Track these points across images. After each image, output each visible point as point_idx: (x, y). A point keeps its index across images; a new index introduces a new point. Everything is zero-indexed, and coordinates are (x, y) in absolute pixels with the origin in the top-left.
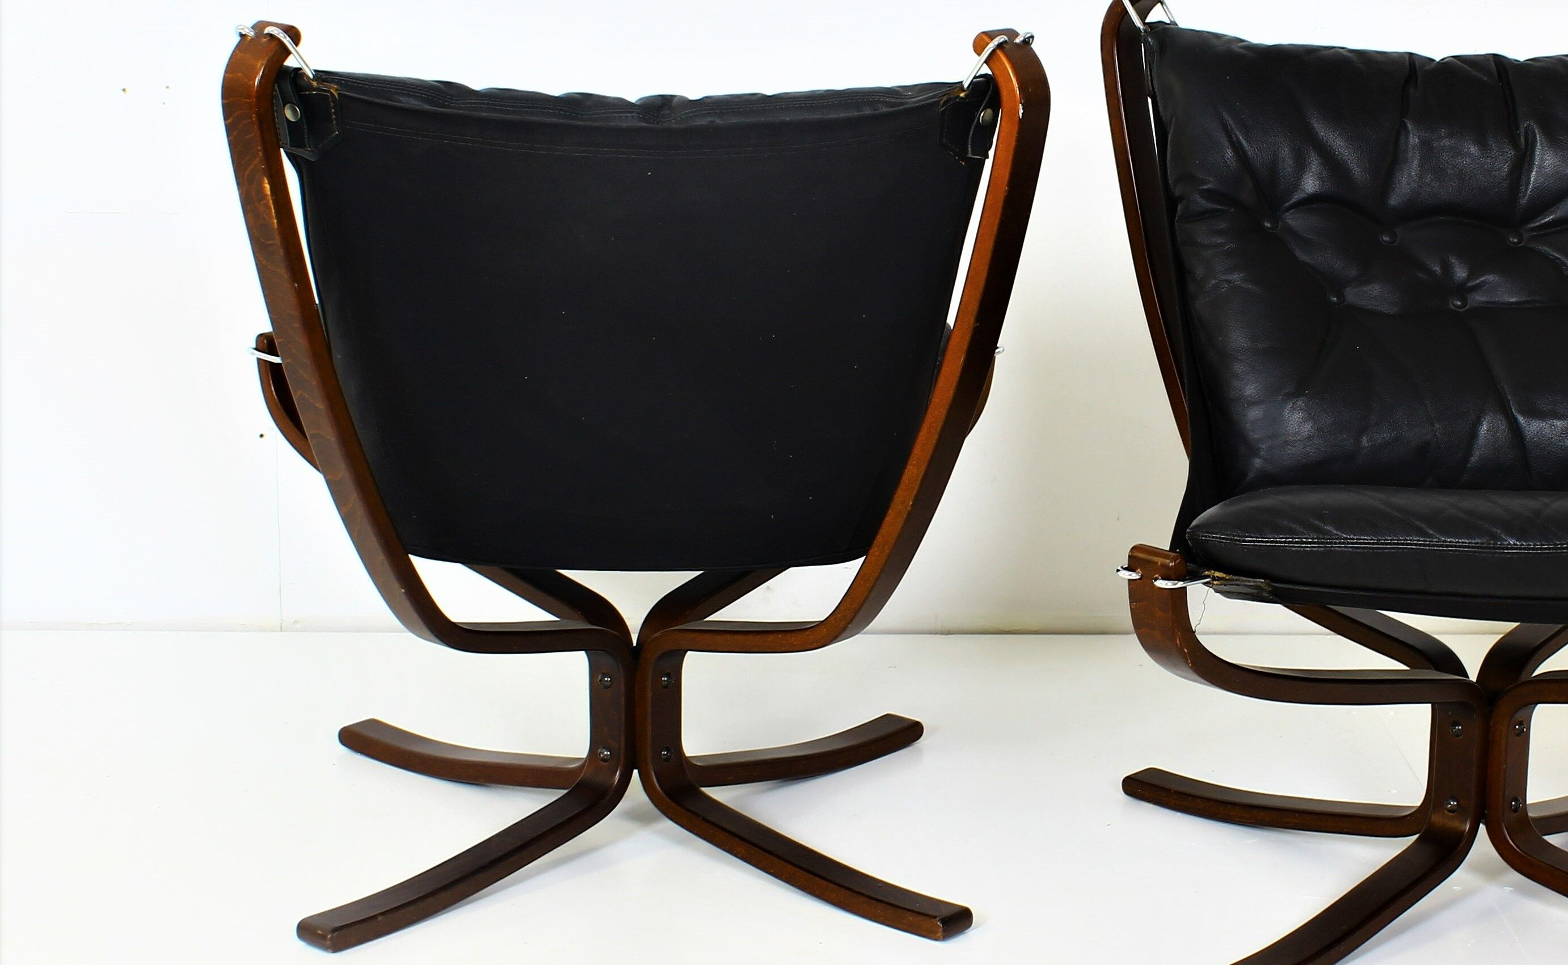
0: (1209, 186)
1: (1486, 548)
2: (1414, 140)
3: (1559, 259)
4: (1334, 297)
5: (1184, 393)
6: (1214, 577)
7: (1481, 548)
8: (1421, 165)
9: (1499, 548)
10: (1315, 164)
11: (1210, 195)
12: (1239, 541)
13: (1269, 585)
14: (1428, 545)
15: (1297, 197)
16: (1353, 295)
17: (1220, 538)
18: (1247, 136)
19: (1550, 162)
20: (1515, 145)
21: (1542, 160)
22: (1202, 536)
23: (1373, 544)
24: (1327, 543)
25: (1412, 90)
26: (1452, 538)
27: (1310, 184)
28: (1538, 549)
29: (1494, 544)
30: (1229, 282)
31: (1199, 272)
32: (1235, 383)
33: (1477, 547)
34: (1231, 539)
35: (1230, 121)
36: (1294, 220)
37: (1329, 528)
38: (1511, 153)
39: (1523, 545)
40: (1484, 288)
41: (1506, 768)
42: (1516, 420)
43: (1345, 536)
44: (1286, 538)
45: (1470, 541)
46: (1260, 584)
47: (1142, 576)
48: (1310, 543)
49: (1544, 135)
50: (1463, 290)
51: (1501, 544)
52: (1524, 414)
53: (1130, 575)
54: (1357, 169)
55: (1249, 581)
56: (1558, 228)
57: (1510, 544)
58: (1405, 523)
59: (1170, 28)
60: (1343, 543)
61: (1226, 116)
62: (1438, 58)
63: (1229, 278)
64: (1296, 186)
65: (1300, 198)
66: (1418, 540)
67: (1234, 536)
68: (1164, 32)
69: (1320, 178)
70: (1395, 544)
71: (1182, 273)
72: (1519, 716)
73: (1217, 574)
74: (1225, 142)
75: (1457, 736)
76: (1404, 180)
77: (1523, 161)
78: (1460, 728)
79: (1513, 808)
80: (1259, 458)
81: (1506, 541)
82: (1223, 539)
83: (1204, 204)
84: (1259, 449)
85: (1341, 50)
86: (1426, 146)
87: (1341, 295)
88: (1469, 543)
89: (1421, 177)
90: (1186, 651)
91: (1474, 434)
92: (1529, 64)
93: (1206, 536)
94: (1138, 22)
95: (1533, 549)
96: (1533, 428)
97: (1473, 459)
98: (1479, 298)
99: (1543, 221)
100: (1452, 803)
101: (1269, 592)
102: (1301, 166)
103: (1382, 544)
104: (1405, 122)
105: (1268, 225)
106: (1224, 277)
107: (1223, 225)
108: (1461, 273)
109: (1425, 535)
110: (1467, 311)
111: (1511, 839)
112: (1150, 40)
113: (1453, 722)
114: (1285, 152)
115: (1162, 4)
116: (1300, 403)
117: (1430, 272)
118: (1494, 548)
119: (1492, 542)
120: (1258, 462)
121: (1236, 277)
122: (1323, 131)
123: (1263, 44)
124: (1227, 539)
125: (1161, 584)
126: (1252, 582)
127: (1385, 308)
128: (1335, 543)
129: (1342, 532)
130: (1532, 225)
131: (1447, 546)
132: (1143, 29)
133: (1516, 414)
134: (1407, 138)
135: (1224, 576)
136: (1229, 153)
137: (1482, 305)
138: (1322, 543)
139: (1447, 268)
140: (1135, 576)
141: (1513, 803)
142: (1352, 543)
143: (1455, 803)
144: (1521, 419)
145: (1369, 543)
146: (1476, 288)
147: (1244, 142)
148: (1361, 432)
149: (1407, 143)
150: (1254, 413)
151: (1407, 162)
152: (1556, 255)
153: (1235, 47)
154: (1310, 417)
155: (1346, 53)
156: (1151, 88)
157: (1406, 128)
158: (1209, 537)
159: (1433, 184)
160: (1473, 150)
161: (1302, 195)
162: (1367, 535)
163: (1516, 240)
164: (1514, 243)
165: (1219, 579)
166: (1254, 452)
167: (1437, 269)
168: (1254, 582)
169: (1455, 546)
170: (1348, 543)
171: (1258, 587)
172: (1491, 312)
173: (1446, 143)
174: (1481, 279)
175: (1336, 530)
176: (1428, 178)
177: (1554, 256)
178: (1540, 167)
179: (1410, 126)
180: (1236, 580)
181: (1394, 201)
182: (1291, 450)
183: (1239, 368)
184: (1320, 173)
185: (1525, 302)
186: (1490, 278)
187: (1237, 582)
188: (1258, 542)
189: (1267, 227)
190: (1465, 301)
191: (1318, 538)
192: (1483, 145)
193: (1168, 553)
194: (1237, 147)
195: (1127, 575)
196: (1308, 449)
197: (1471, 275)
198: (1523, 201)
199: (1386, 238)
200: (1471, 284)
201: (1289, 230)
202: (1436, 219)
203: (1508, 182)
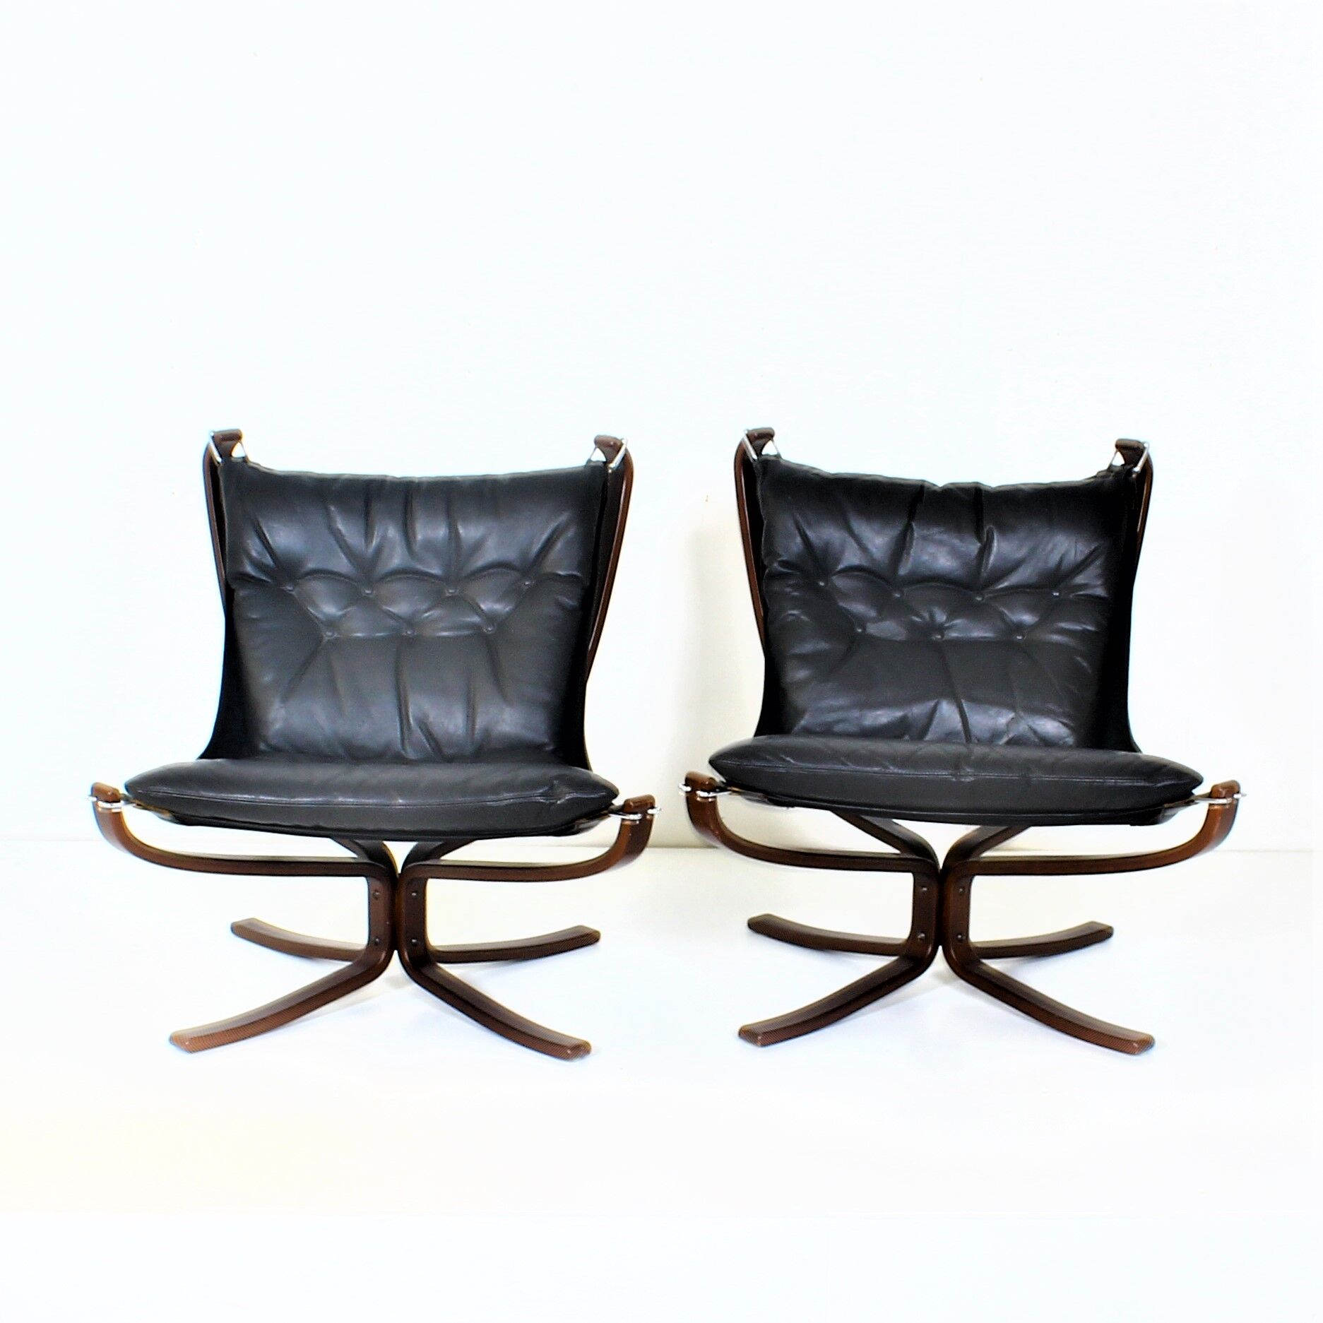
0: (785, 559)
2: (916, 535)
3: (1006, 613)
4: (860, 629)
6: (733, 790)
10: (852, 547)
11: (785, 564)
14: (845, 771)
15: (840, 567)
16: (872, 629)
18: (811, 529)
20: (980, 539)
21: (997, 549)
25: (918, 505)
27: (850, 559)
30: (794, 615)
31: (778, 608)
33: (873, 773)
35: (800, 520)
36: (838, 581)
37: (789, 759)
38: (978, 544)
39: (901, 772)
40: (955, 628)
41: (953, 914)
42: (962, 703)
43: (797, 764)
44: (763, 764)
46: (761, 796)
49: (999, 532)
50: (941, 629)
52: (967, 700)
54: (878, 551)
56: (1007, 592)
58: (832, 756)
60: (796, 768)
61: (799, 517)
62: (940, 485)
63: (793, 612)
64: (840, 559)
65: (842, 568)
68: (769, 462)
69: (855, 555)
72: (961, 883)
73: (735, 789)
74: (796, 532)
75: (924, 894)
76: (909, 559)
77: (985, 549)
78: (926, 889)
79: (959, 939)
83: (781, 569)
85: (877, 477)
86: (924, 538)
87: (864, 628)
92: (997, 489)
94: (755, 458)
97: (933, 725)
98: (951, 634)
99: (998, 587)
100: (922, 935)
102: (845, 546)
104: (912, 524)
105: (822, 584)
106: (790, 612)
107: (794, 582)
108: (941, 618)
110: (944, 642)
112: (759, 466)
113: (922, 885)
114: (835, 538)
117: (923, 618)
121: (798, 612)
122: (858, 527)
128: (791, 768)
130: (991, 588)
132: (758, 460)
133: (962, 700)
134: (912, 533)
136: (799, 540)
137: (953, 638)
139: (932, 616)
141: (959, 936)
142: (801, 768)
143: (924, 935)
144: (965, 703)
146: (948, 628)
147: (809, 534)
149: (912, 537)
151: (912, 548)
152: (1004, 611)
157: (913, 527)
159: (928, 562)
160: (954, 542)
161: (844, 566)
163: (980, 599)
164: (980, 601)
165: (736, 792)
167: (926, 616)
168: (757, 794)
170: (799, 768)
172: (961, 644)
173: (937, 537)
174: (953, 622)
176: (925, 559)
178: (995, 553)
179: (915, 526)
180: (747, 793)
181: (903, 571)
184: (855, 553)
186: (957, 621)
189: (820, 585)
190: (943, 636)
191: (782, 765)
192: (960, 538)
194: (804, 537)
197: (948, 619)
198: (984, 574)
199: (897, 595)
200: (947, 625)
201: (835, 588)
202: (930, 584)
203: (975, 562)
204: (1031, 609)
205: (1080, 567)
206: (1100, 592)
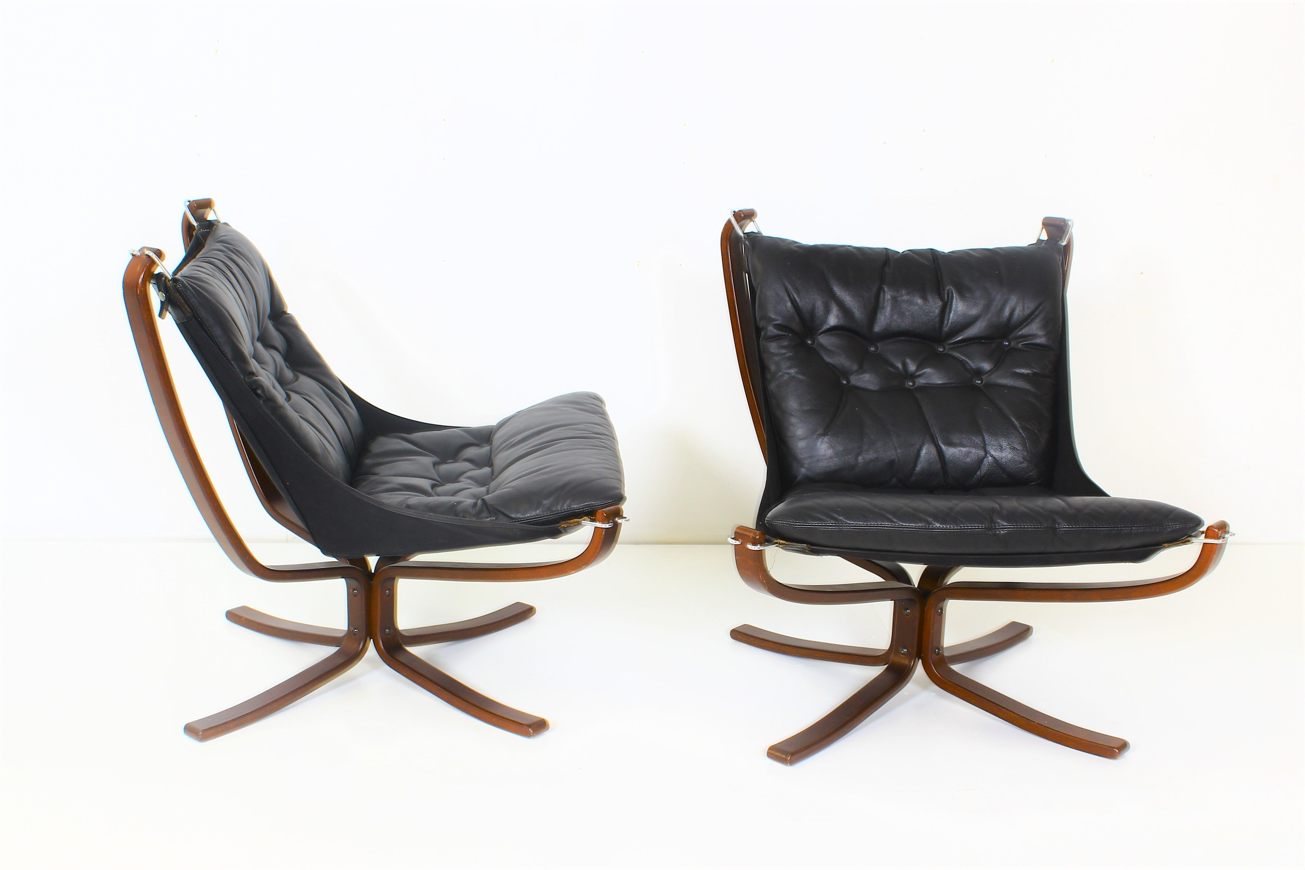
0: (778, 322)
1: (924, 529)
2: (888, 297)
3: (964, 360)
4: (845, 381)
5: (764, 429)
6: (780, 543)
7: (922, 529)
8: (892, 310)
9: (931, 529)
10: (835, 310)
11: (778, 327)
12: (793, 525)
13: (809, 547)
14: (893, 527)
15: (825, 327)
16: (855, 380)
17: (783, 523)
18: (798, 294)
19: (961, 308)
20: (942, 299)
21: (956, 307)
22: (774, 522)
23: (864, 526)
24: (840, 526)
25: (887, 270)
26: (906, 523)
27: (832, 321)
28: (951, 529)
29: (928, 527)
30: (788, 374)
31: (773, 368)
32: (792, 428)
33: (919, 529)
34: (789, 524)
35: (790, 287)
36: (824, 340)
37: (841, 518)
38: (940, 303)
39: (943, 527)
40: (924, 376)
41: (933, 633)
42: (941, 448)
43: (849, 522)
44: (818, 523)
45: (916, 525)
46: (804, 547)
47: (742, 543)
48: (831, 526)
49: (958, 293)
50: (913, 377)
51: (932, 527)
52: (945, 444)
53: (736, 542)
54: (858, 312)
55: (798, 545)
56: (964, 344)
57: (936, 527)
58: (880, 514)
59: (759, 236)
60: (848, 526)
61: (787, 284)
62: (901, 251)
63: (788, 371)
64: (825, 321)
65: (826, 328)
66: (888, 525)
67: (791, 522)
68: (753, 238)
69: (838, 317)
70: (876, 527)
71: (764, 368)
72: (940, 605)
73: (782, 542)
74: (787, 299)
75: (907, 615)
76: (882, 318)
77: (946, 307)
78: (909, 611)
79: (936, 653)
80: (804, 468)
81: (935, 525)
82: (785, 524)
83: (776, 332)
84: (804, 463)
85: (849, 247)
86: (894, 299)
87: (848, 381)
88: (915, 526)
89: (891, 317)
90: (765, 582)
91: (918, 455)
92: (949, 255)
93: (776, 522)
94: (741, 234)
95: (949, 529)
96: (950, 452)
97: (917, 469)
98: (921, 381)
99: (957, 340)
100: (904, 650)
101: (809, 551)
102: (827, 311)
103: (869, 526)
104: (883, 287)
105: (810, 342)
106: (786, 371)
107: (786, 343)
108: (912, 367)
109: (891, 521)
110: (915, 388)
111: (936, 670)
112: (747, 242)
113: (906, 608)
114: (819, 304)
115: (753, 222)
116: (826, 439)
117: (897, 368)
118: (928, 529)
119: (927, 526)
120: (803, 470)
121: (792, 371)
122: (839, 291)
123: (808, 245)
124: (787, 524)
125: (750, 547)
126: (800, 545)
127: (871, 387)
128: (844, 526)
129: (848, 520)
130: (951, 342)
131: (903, 528)
132: (744, 236)
133: (941, 445)
134: (884, 295)
135: (785, 542)
136: (789, 304)
137: (923, 385)
138: (837, 526)
139: (905, 365)
140: (738, 543)
141: (937, 650)
142: (853, 526)
143: (906, 650)
144: (943, 447)
145: (862, 526)
146: (919, 376)
147: (797, 299)
148: (858, 454)
149: (884, 298)
150: (801, 444)
151: (884, 308)
152: (963, 358)
153: (793, 247)
154: (832, 447)
155: (852, 249)
156: (748, 269)
157: (884, 290)
158: (778, 523)
159: (898, 320)
160: (920, 301)
161: (828, 327)
162: (861, 522)
163: (942, 350)
164: (941, 352)
165: (782, 544)
166: (802, 465)
167: (900, 366)
168: (801, 546)
169: (908, 528)
170: (851, 526)
171: (803, 548)
172: (928, 389)
173: (905, 298)
174: (923, 371)
175: (845, 519)
176: (895, 317)
177: (962, 358)
178: (955, 311)
179: (886, 289)
180: (792, 545)
181: (877, 328)
182: (821, 464)
183: (794, 420)
184: (838, 315)
185: (947, 384)
186: (928, 370)
187: (792, 546)
188: (803, 525)
189: (808, 343)
190: (914, 383)
191: (835, 524)
192: (924, 298)
193: (755, 531)
194: (793, 302)
195: (734, 542)
196: (830, 464)
197: (918, 369)
198: (946, 329)
199: (872, 349)
200: (917, 374)
201: (821, 345)
202: (899, 338)
203: (938, 319)
204: (988, 357)
205: (1027, 320)
206: (1041, 340)
